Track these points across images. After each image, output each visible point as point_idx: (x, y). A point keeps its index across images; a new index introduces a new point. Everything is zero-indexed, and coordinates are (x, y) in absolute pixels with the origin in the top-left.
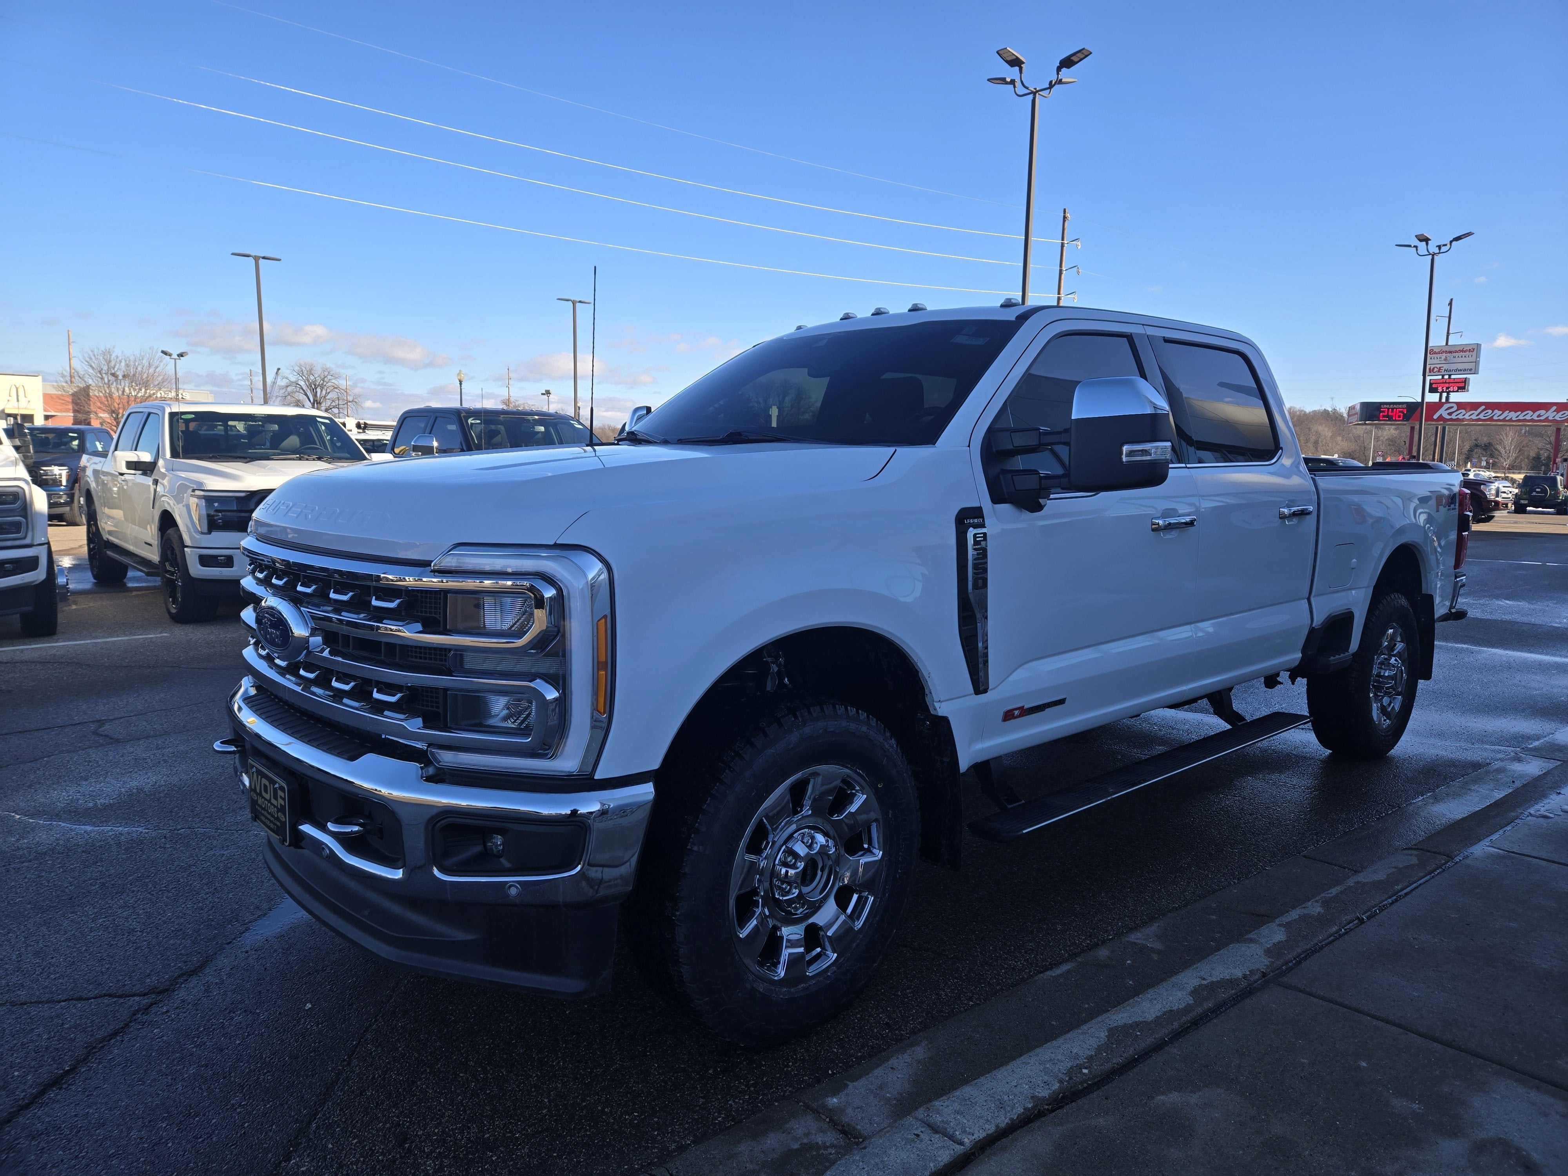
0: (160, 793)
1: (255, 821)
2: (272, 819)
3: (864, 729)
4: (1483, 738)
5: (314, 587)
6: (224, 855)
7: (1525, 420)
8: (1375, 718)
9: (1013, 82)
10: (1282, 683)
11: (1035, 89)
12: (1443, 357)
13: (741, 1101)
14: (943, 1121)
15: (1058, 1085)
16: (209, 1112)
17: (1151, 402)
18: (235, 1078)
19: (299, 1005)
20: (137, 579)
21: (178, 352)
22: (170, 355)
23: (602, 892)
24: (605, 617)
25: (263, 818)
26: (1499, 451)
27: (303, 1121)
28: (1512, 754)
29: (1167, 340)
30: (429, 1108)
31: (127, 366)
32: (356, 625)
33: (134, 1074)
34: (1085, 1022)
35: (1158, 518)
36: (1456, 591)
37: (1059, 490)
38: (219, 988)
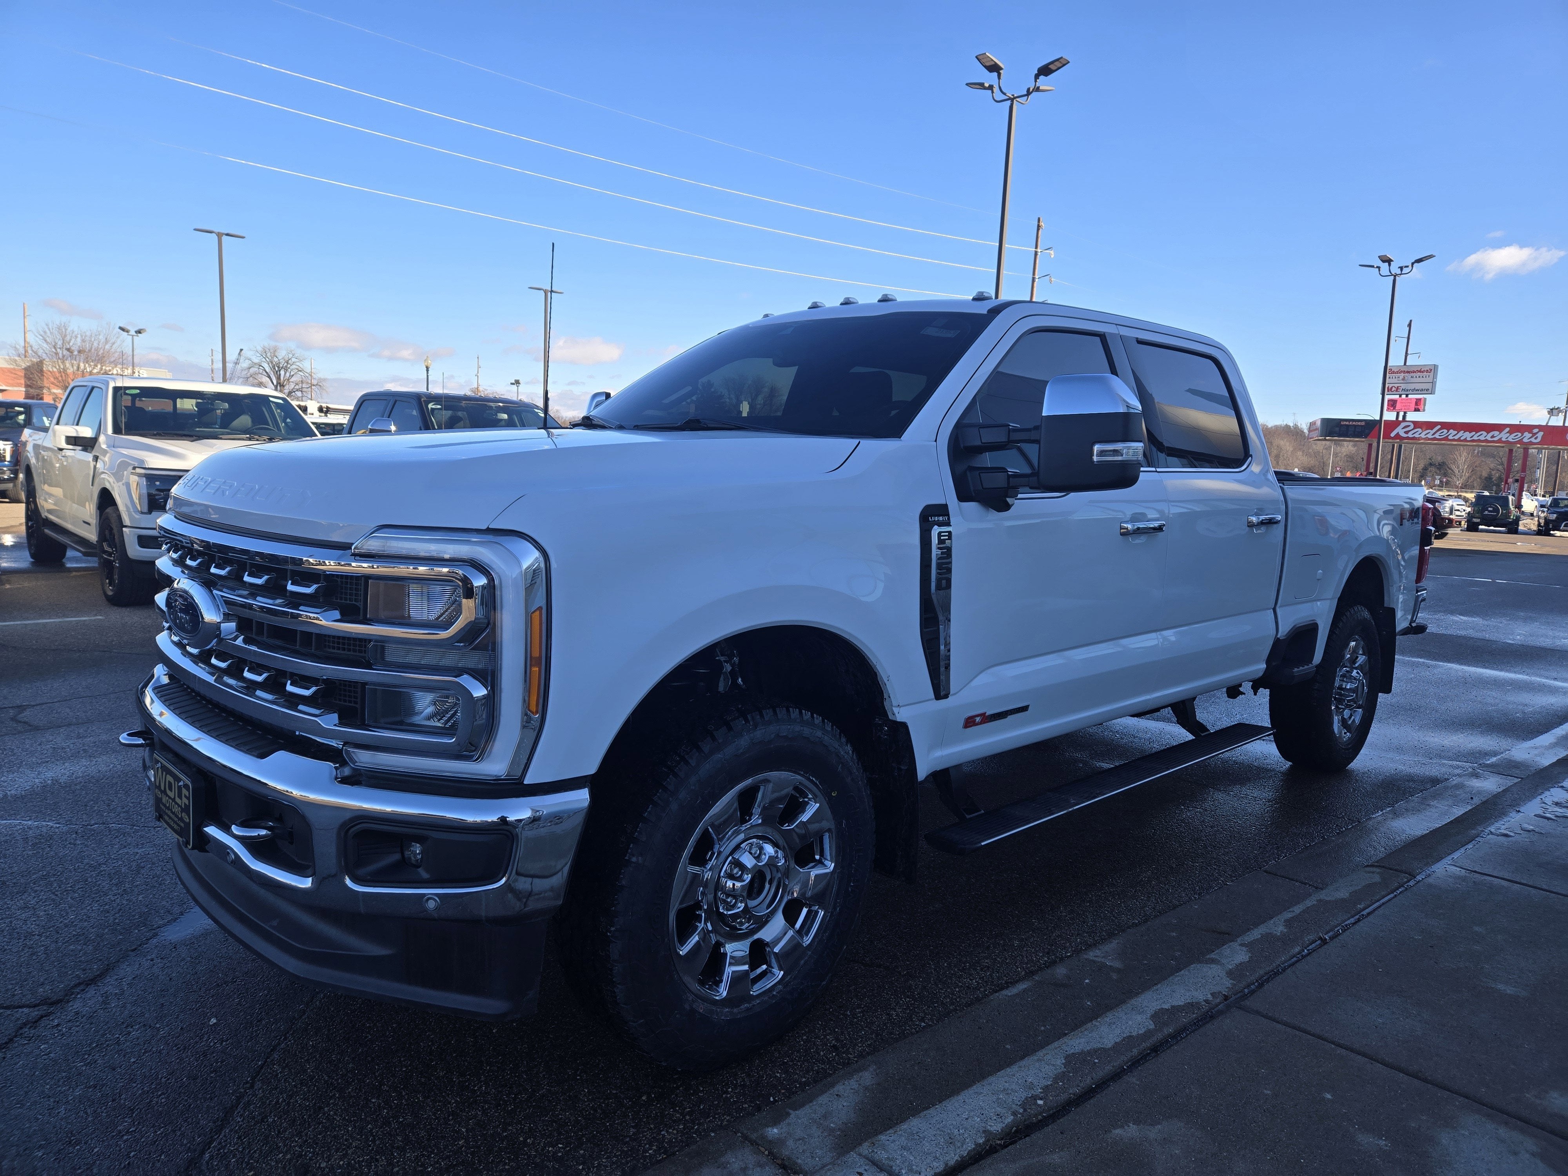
0: (76, 785)
1: (159, 820)
2: (176, 819)
3: (819, 734)
4: (1441, 754)
5: (228, 569)
6: (137, 853)
7: (1479, 441)
8: (1336, 731)
9: (991, 88)
10: (1244, 694)
11: (1013, 95)
12: (1401, 377)
13: (675, 1132)
14: (888, 1158)
15: (1012, 1117)
16: (92, 1139)
17: (1124, 401)
18: (125, 1100)
19: (203, 1020)
20: (76, 560)
21: (136, 329)
22: (128, 331)
23: (532, 905)
24: (540, 608)
25: (166, 817)
26: (1452, 470)
27: (195, 1150)
28: (1470, 770)
29: (1140, 342)
30: (335, 1137)
31: (83, 341)
32: (270, 611)
33: (13, 1096)
34: (1042, 1047)
35: (1126, 522)
36: (1417, 605)
37: (1027, 489)
38: (118, 999)
